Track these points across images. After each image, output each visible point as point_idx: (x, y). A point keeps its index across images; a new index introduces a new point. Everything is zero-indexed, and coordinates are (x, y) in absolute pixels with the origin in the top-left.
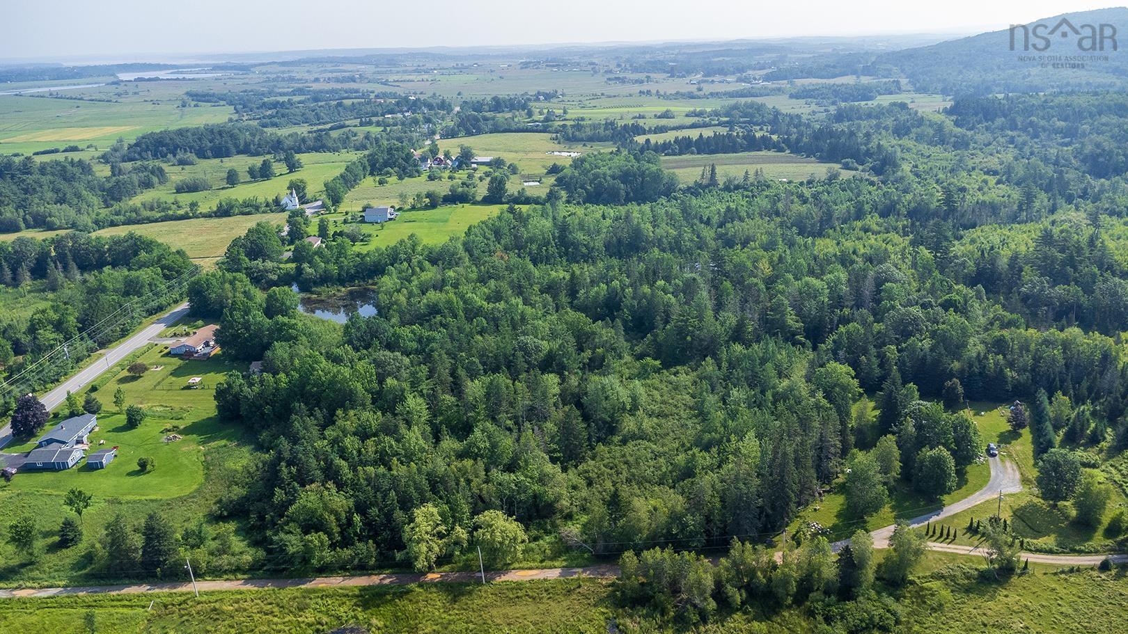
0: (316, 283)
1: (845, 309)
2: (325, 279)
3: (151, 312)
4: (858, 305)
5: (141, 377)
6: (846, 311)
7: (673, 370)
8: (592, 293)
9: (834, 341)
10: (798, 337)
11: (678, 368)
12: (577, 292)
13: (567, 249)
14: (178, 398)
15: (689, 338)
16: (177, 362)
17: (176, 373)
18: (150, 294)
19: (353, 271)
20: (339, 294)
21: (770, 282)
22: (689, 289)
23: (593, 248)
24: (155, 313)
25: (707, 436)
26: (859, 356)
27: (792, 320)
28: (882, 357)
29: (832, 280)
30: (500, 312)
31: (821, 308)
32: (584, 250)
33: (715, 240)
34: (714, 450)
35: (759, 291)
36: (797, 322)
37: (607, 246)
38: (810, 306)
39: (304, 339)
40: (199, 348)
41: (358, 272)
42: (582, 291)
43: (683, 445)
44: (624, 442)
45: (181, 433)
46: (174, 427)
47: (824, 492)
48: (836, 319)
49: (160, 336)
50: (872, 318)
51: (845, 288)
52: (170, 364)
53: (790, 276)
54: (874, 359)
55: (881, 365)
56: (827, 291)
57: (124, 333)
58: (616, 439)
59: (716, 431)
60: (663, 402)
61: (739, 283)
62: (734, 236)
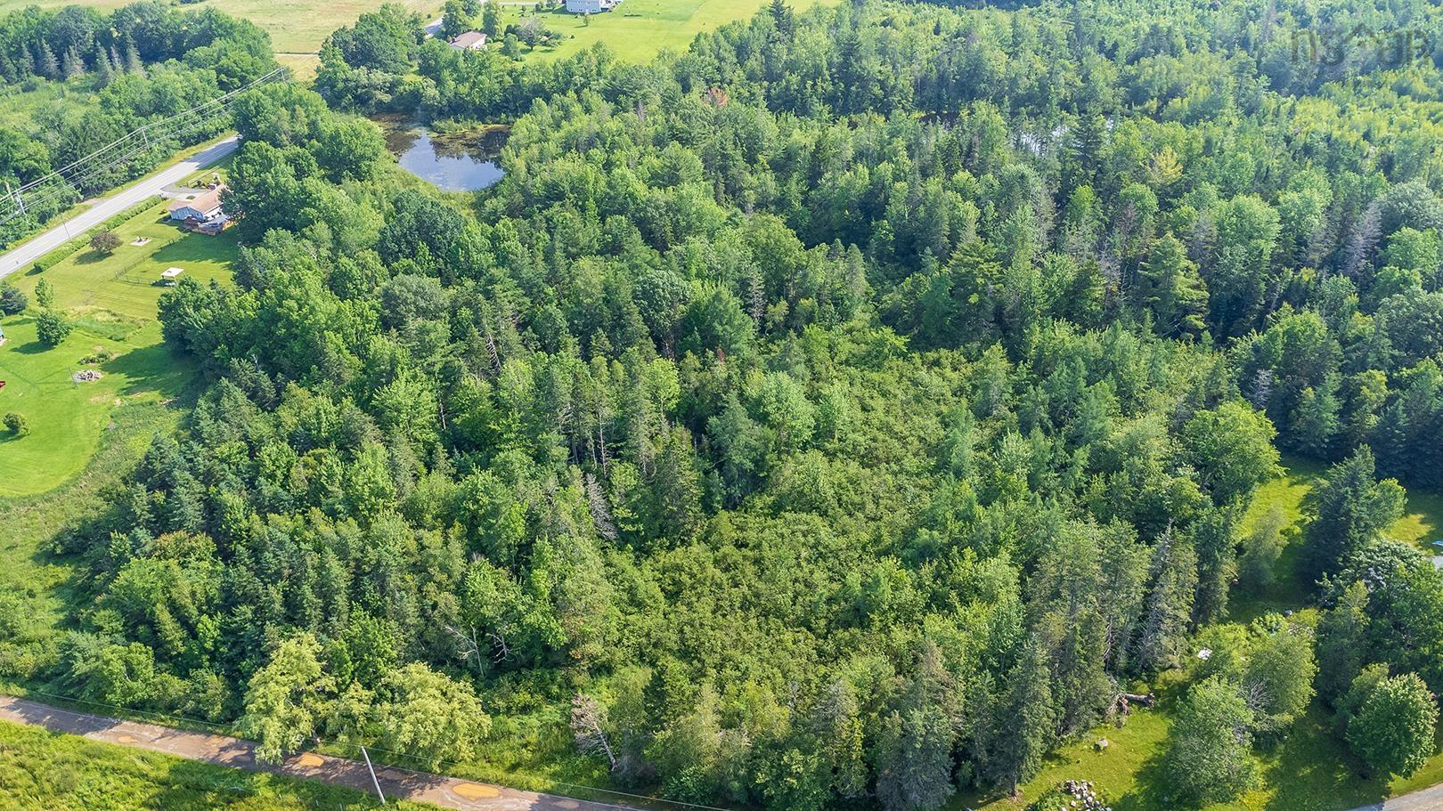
0: (442, 114)
1: (1304, 270)
2: (456, 109)
3: (187, 142)
4: (1334, 264)
5: (110, 254)
6: (1307, 274)
7: (932, 355)
8: (841, 182)
9: (1256, 349)
10: (1191, 318)
11: (943, 352)
12: (820, 174)
13: (847, 86)
14: (142, 301)
15: (974, 299)
16: (173, 233)
17: (162, 255)
18: (190, 112)
19: (497, 98)
20: (470, 135)
21: (1168, 196)
22: (1008, 194)
23: (894, 87)
24: (197, 143)
25: (924, 535)
26: (1301, 386)
27: (1186, 285)
28: (1350, 399)
29: (1294, 205)
30: (657, 208)
31: (1253, 264)
32: (877, 90)
33: (1115, 86)
34: (927, 570)
35: (1144, 208)
36: (1197, 287)
37: (920, 86)
38: (1237, 256)
39: (322, 229)
40: (209, 215)
41: (507, 101)
42: (828, 175)
43: (877, 540)
44: (776, 510)
45: (105, 368)
46: (101, 356)
47: (1131, 701)
48: (1281, 288)
49: (182, 184)
50: (1354, 299)
51: (1317, 223)
52: (160, 237)
53: (1211, 190)
54: (1330, 400)
55: (1344, 413)
56: (1276, 228)
57: (133, 175)
58: (761, 501)
59: (943, 528)
60: (886, 428)
61: (1108, 193)
62: (1149, 83)
